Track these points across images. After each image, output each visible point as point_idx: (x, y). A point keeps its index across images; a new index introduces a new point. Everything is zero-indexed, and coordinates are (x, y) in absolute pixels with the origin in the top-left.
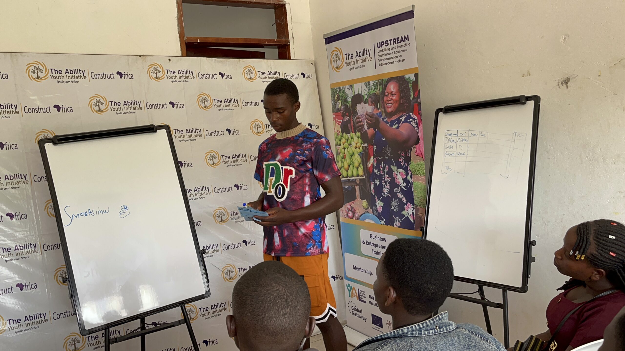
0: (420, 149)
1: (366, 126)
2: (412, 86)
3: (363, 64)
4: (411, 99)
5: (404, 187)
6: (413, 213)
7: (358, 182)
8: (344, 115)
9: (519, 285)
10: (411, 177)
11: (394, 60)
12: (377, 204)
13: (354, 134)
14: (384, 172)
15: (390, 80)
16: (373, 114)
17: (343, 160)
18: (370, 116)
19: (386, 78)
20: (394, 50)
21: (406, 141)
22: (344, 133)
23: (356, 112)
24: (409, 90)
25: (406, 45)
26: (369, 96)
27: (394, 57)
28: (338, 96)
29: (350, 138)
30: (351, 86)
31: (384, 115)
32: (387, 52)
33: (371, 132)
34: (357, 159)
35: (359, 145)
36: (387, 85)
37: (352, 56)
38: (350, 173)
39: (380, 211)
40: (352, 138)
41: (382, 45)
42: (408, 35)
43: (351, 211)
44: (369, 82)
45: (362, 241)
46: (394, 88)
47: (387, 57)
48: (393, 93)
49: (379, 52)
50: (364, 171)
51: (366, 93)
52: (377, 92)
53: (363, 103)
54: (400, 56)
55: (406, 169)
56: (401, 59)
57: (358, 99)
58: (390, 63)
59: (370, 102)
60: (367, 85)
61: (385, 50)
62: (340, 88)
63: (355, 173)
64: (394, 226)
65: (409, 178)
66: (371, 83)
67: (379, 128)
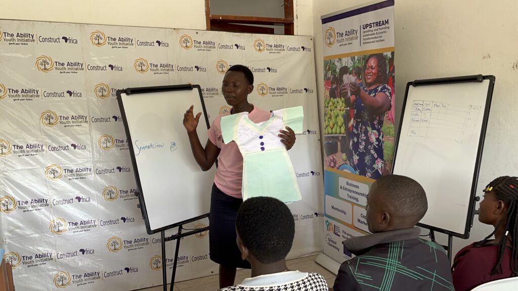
0: (391, 115)
1: (349, 93)
2: (389, 62)
3: (351, 42)
4: (387, 73)
5: (377, 145)
6: (382, 167)
7: (340, 138)
8: (332, 83)
9: (463, 232)
10: (383, 137)
11: (376, 40)
12: (354, 157)
13: (339, 99)
14: (361, 131)
15: (371, 56)
16: (356, 84)
17: (330, 120)
18: (353, 85)
19: (368, 54)
20: (376, 31)
21: (381, 107)
22: (332, 98)
23: (342, 81)
24: (386, 66)
25: (386, 28)
26: (354, 68)
27: (375, 38)
28: (329, 67)
29: (336, 102)
30: (340, 59)
31: (364, 85)
32: (370, 33)
33: (353, 98)
34: (341, 120)
35: (343, 108)
36: (368, 60)
37: (342, 35)
38: (334, 131)
39: (355, 163)
40: (338, 102)
41: (367, 27)
42: (388, 20)
43: (333, 161)
44: (354, 57)
45: (340, 187)
46: (374, 63)
47: (370, 37)
48: (373, 67)
49: (364, 32)
50: (345, 130)
51: (351, 65)
52: (360, 66)
53: (348, 74)
54: (381, 37)
55: (379, 131)
56: (381, 39)
57: (345, 70)
58: (372, 42)
59: (354, 74)
60: (353, 59)
61: (369, 31)
62: (331, 61)
63: (338, 131)
64: (366, 176)
65: (381, 138)
66: (356, 58)
67: (360, 96)
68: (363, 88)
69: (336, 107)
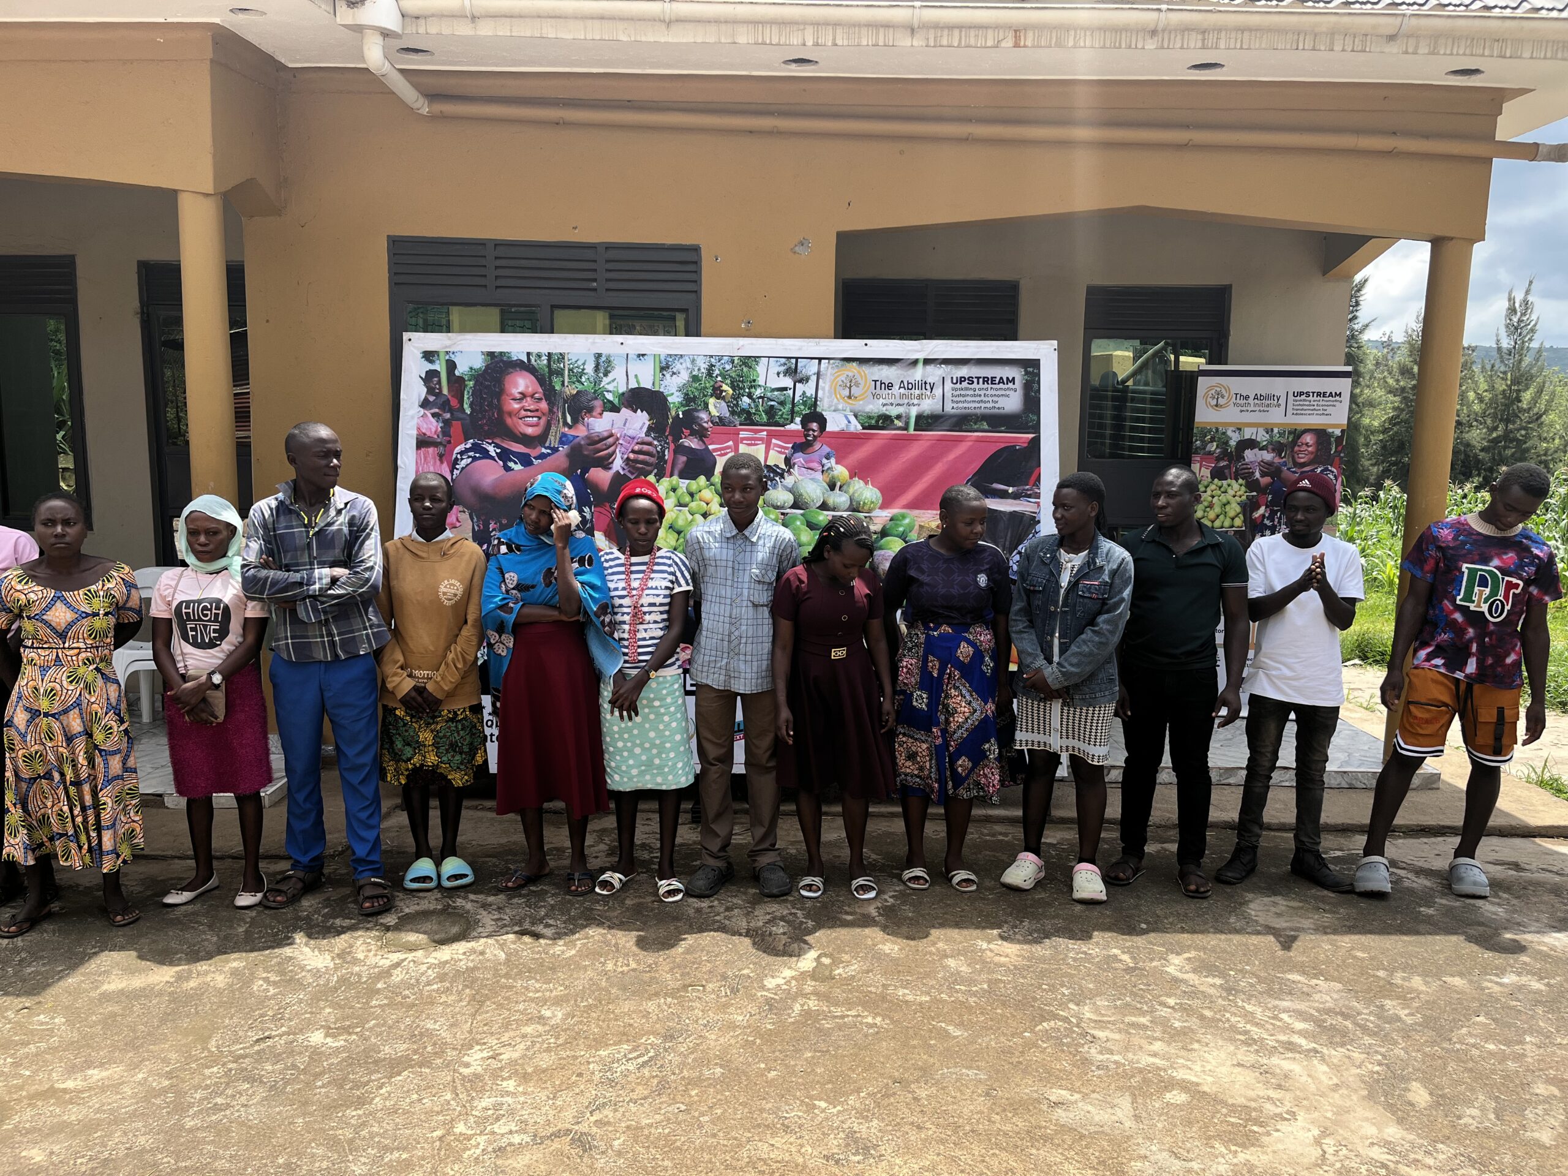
1: (1257, 475)
2: (1337, 441)
3: (1265, 409)
4: (1334, 453)
7: (1232, 533)
11: (1316, 412)
15: (1306, 431)
16: (1273, 462)
17: (1208, 509)
18: (1267, 464)
20: (1318, 403)
22: (1216, 480)
23: (1241, 458)
24: (1331, 444)
25: (1337, 401)
26: (1270, 442)
28: (1213, 438)
31: (1290, 464)
32: (1307, 403)
34: (1234, 508)
36: (1301, 435)
37: (1246, 398)
38: (1217, 524)
41: (1300, 395)
42: (1341, 392)
44: (1271, 429)
46: (1311, 440)
47: (1305, 407)
48: (1309, 445)
49: (1295, 400)
50: (1244, 521)
53: (1256, 449)
54: (1325, 410)
56: (1325, 413)
57: (1251, 444)
58: (1309, 414)
59: (1269, 450)
60: (1269, 430)
61: (1304, 400)
63: (1227, 523)
66: (1276, 430)
67: (1279, 478)
68: (1289, 469)
69: (1225, 492)
